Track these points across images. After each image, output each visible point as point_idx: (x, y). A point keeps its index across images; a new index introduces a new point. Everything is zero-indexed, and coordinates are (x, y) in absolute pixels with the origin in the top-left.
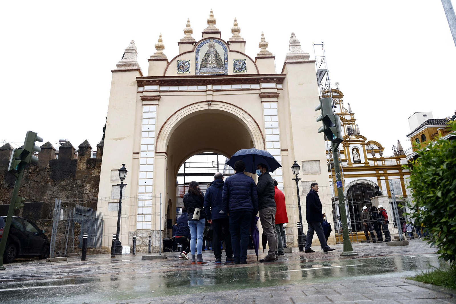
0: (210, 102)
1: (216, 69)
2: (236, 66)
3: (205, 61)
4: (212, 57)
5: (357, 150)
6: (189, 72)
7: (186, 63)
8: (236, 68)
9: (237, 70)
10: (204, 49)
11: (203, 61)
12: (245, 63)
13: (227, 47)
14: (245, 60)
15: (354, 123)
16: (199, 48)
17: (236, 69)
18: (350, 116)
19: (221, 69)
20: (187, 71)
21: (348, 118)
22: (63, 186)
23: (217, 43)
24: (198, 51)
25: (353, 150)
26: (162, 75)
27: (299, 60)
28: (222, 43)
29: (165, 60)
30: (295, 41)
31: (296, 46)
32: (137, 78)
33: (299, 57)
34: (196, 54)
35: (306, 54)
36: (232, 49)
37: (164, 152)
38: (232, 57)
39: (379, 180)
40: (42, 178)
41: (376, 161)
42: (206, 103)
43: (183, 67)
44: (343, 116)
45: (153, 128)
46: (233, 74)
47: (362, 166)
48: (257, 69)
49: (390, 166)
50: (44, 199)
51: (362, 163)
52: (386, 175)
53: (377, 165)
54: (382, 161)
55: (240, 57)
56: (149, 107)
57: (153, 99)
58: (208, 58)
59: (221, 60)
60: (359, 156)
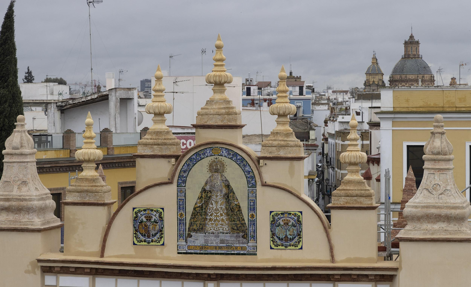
1: (227, 237)
2: (277, 230)
3: (201, 213)
4: (217, 202)
6: (161, 243)
7: (154, 217)
8: (275, 238)
9: (279, 242)
10: (199, 175)
11: (194, 215)
12: (299, 222)
13: (256, 172)
14: (300, 214)
16: (185, 172)
17: (277, 240)
19: (239, 236)
20: (155, 238)
23: (231, 159)
24: (182, 182)
26: (96, 247)
27: (437, 226)
28: (243, 159)
29: (103, 205)
30: (438, 153)
31: (440, 170)
32: (39, 261)
33: (438, 218)
34: (179, 191)
35: (458, 211)
36: (268, 178)
38: (269, 203)
43: (147, 227)
46: (266, 255)
48: (330, 240)
55: (288, 205)
58: (207, 203)
59: (240, 210)
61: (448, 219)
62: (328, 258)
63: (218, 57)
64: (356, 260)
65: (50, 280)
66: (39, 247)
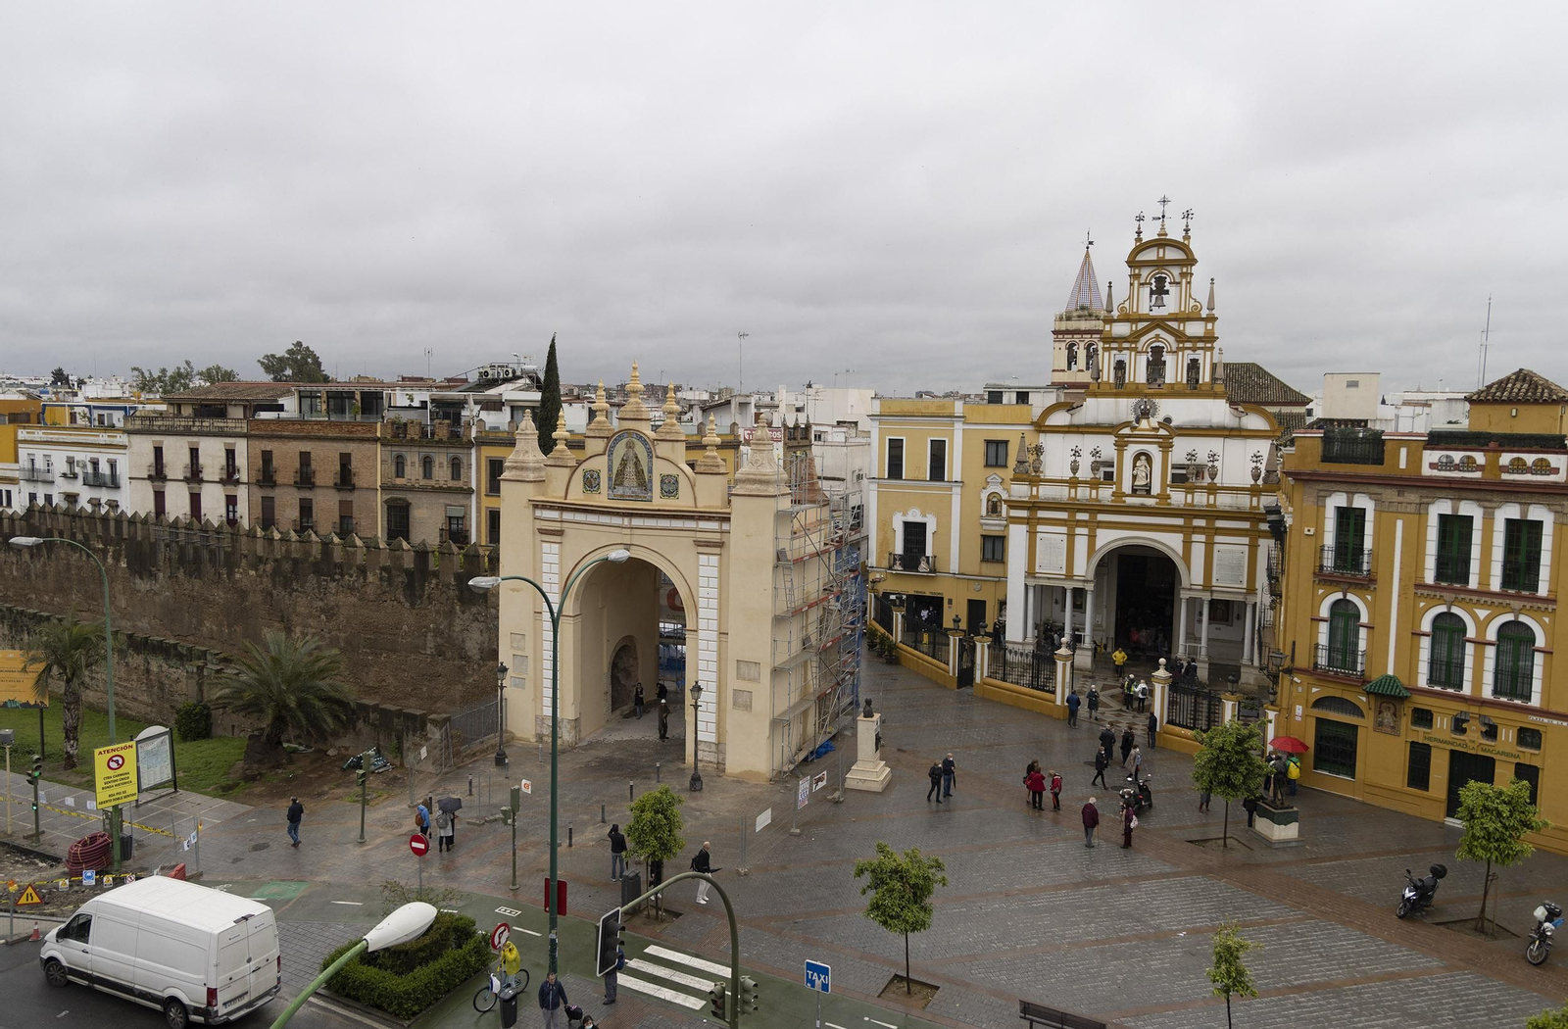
0: (630, 548)
1: (636, 490)
2: (664, 487)
3: (621, 473)
4: (630, 467)
5: (1149, 459)
6: (599, 492)
7: (595, 476)
9: (665, 494)
11: (617, 475)
12: (677, 482)
13: (653, 449)
14: (678, 476)
15: (1209, 345)
16: (612, 447)
17: (664, 492)
18: (1204, 323)
19: (643, 489)
20: (595, 489)
21: (1194, 329)
23: (638, 440)
24: (611, 454)
25: (1137, 457)
26: (563, 493)
27: (754, 487)
28: (645, 441)
29: (567, 467)
31: (760, 450)
32: (531, 501)
33: (755, 481)
34: (609, 460)
35: (766, 477)
36: (660, 453)
37: (571, 614)
38: (660, 469)
39: (1187, 544)
40: (448, 599)
41: (1192, 493)
42: (622, 546)
43: (591, 482)
44: (1182, 325)
45: (555, 578)
46: (658, 502)
47: (1150, 502)
48: (694, 494)
49: (1228, 509)
50: (454, 631)
51: (1154, 497)
52: (1211, 532)
53: (1192, 505)
54: (1209, 494)
55: (671, 470)
56: (548, 545)
57: (554, 534)
58: (624, 468)
59: (643, 473)
60: (1149, 476)
61: (760, 482)
62: (694, 505)
63: (633, 374)
64: (710, 507)
65: (538, 513)
66: (531, 492)
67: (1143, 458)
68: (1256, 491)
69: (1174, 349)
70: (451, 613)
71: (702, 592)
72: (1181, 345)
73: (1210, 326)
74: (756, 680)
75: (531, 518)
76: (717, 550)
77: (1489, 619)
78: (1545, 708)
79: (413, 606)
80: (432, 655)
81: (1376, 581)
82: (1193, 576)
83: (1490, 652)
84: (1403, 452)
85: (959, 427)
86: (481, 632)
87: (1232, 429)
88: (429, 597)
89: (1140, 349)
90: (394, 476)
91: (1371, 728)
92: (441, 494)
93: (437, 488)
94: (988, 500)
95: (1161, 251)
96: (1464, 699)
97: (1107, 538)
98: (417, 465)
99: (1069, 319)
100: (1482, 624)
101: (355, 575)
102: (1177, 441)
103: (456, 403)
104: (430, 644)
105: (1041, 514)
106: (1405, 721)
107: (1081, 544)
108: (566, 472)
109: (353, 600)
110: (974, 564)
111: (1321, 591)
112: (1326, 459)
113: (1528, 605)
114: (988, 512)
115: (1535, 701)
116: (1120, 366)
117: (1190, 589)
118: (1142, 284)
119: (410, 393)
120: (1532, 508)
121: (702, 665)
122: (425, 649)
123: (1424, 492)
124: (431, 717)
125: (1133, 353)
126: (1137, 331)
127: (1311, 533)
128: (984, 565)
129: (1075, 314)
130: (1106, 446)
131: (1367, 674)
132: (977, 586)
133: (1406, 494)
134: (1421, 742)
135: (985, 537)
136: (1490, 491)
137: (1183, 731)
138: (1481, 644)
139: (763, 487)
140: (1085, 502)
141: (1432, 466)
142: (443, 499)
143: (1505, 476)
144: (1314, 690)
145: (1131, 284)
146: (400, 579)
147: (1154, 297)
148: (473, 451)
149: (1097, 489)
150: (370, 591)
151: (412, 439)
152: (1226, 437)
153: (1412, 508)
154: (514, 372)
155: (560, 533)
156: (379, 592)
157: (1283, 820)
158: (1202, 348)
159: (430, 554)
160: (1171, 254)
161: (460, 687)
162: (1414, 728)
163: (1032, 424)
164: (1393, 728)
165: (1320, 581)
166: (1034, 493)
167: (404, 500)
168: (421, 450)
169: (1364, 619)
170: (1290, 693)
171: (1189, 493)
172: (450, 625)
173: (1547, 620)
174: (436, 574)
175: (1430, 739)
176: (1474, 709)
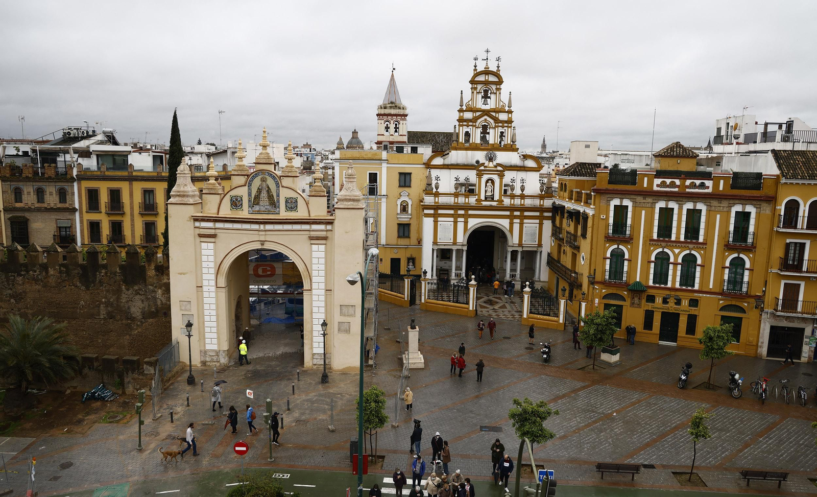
0: (262, 243)
1: (268, 207)
2: (288, 205)
3: (257, 197)
4: (264, 193)
5: (493, 182)
6: (242, 209)
7: (239, 199)
10: (257, 183)
11: (255, 198)
12: (296, 201)
13: (279, 182)
14: (296, 198)
15: (510, 125)
16: (251, 181)
17: (288, 208)
18: (507, 114)
19: (273, 207)
20: (239, 208)
21: (503, 117)
22: (136, 290)
24: (250, 185)
25: (487, 182)
26: (216, 211)
27: (349, 203)
28: (274, 177)
29: (218, 194)
30: (350, 175)
31: (351, 182)
32: (192, 216)
33: (350, 200)
34: (249, 189)
35: (357, 198)
36: (284, 184)
37: (224, 286)
38: (284, 194)
39: (511, 224)
40: (115, 282)
41: (514, 199)
42: (259, 242)
43: (236, 203)
44: (497, 114)
45: (212, 265)
46: (284, 214)
47: (494, 204)
48: (308, 209)
49: (530, 206)
50: (121, 302)
51: (495, 201)
52: (522, 218)
53: (513, 205)
54: (521, 199)
55: (292, 194)
56: (206, 244)
57: (210, 237)
58: (260, 194)
59: (273, 196)
60: (493, 191)
61: (354, 200)
62: (308, 215)
63: (264, 136)
64: (319, 216)
65: (197, 224)
66: (192, 211)
67: (490, 181)
68: (542, 197)
69: (493, 127)
70: (118, 292)
71: (314, 267)
72: (497, 125)
73: (510, 115)
74: (353, 315)
75: (193, 227)
76: (324, 242)
77: (679, 253)
78: (701, 290)
79: (87, 288)
80: (104, 319)
81: (632, 239)
82: (514, 240)
83: (679, 267)
84: (646, 179)
85: (385, 165)
86: (142, 301)
87: (521, 167)
88: (100, 282)
89: (477, 126)
90: (14, 201)
91: (629, 306)
92: (52, 213)
93: (49, 209)
94: (401, 205)
95: (487, 76)
96: (669, 289)
97: (473, 223)
98: (32, 194)
99: (385, 108)
100: (676, 255)
101: (38, 271)
102: (506, 173)
103: (53, 153)
104: (103, 312)
105: (440, 212)
106: (644, 301)
107: (461, 226)
108: (218, 198)
109: (38, 287)
110: (394, 239)
111: (607, 245)
112: (610, 182)
113: (696, 246)
114: (401, 211)
115: (697, 287)
116: (467, 134)
117: (513, 246)
118: (478, 93)
119: (17, 146)
120: (698, 204)
121: (315, 310)
122: (99, 315)
123: (654, 198)
124: (146, 360)
125: (474, 128)
126: (476, 117)
127: (604, 218)
128: (399, 239)
129: (388, 105)
130: (472, 175)
131: (628, 281)
132: (395, 251)
133: (647, 199)
134: (650, 309)
135: (399, 225)
136: (681, 197)
137: (539, 316)
138: (675, 264)
139: (355, 203)
140: (462, 205)
141: (658, 186)
142: (54, 216)
143: (688, 190)
144: (604, 291)
145: (473, 93)
146: (76, 271)
147: (483, 99)
148: (75, 184)
149: (468, 198)
150: (52, 281)
151: (27, 177)
152: (518, 170)
153: (649, 205)
154: (87, 132)
155: (214, 236)
156: (59, 281)
157: (613, 353)
158: (507, 126)
159: (99, 254)
160: (492, 78)
161: (128, 337)
162: (647, 304)
163: (424, 164)
164: (639, 304)
165: (607, 240)
166: (437, 201)
167: (24, 217)
168: (34, 184)
169: (627, 256)
170: (593, 293)
171: (513, 199)
172: (118, 299)
173: (702, 252)
174: (105, 267)
175: (654, 308)
176: (673, 293)
